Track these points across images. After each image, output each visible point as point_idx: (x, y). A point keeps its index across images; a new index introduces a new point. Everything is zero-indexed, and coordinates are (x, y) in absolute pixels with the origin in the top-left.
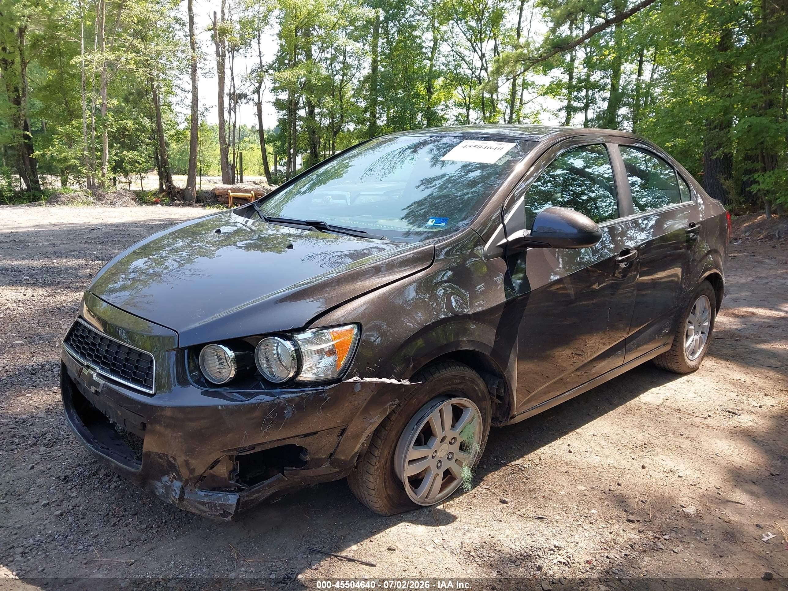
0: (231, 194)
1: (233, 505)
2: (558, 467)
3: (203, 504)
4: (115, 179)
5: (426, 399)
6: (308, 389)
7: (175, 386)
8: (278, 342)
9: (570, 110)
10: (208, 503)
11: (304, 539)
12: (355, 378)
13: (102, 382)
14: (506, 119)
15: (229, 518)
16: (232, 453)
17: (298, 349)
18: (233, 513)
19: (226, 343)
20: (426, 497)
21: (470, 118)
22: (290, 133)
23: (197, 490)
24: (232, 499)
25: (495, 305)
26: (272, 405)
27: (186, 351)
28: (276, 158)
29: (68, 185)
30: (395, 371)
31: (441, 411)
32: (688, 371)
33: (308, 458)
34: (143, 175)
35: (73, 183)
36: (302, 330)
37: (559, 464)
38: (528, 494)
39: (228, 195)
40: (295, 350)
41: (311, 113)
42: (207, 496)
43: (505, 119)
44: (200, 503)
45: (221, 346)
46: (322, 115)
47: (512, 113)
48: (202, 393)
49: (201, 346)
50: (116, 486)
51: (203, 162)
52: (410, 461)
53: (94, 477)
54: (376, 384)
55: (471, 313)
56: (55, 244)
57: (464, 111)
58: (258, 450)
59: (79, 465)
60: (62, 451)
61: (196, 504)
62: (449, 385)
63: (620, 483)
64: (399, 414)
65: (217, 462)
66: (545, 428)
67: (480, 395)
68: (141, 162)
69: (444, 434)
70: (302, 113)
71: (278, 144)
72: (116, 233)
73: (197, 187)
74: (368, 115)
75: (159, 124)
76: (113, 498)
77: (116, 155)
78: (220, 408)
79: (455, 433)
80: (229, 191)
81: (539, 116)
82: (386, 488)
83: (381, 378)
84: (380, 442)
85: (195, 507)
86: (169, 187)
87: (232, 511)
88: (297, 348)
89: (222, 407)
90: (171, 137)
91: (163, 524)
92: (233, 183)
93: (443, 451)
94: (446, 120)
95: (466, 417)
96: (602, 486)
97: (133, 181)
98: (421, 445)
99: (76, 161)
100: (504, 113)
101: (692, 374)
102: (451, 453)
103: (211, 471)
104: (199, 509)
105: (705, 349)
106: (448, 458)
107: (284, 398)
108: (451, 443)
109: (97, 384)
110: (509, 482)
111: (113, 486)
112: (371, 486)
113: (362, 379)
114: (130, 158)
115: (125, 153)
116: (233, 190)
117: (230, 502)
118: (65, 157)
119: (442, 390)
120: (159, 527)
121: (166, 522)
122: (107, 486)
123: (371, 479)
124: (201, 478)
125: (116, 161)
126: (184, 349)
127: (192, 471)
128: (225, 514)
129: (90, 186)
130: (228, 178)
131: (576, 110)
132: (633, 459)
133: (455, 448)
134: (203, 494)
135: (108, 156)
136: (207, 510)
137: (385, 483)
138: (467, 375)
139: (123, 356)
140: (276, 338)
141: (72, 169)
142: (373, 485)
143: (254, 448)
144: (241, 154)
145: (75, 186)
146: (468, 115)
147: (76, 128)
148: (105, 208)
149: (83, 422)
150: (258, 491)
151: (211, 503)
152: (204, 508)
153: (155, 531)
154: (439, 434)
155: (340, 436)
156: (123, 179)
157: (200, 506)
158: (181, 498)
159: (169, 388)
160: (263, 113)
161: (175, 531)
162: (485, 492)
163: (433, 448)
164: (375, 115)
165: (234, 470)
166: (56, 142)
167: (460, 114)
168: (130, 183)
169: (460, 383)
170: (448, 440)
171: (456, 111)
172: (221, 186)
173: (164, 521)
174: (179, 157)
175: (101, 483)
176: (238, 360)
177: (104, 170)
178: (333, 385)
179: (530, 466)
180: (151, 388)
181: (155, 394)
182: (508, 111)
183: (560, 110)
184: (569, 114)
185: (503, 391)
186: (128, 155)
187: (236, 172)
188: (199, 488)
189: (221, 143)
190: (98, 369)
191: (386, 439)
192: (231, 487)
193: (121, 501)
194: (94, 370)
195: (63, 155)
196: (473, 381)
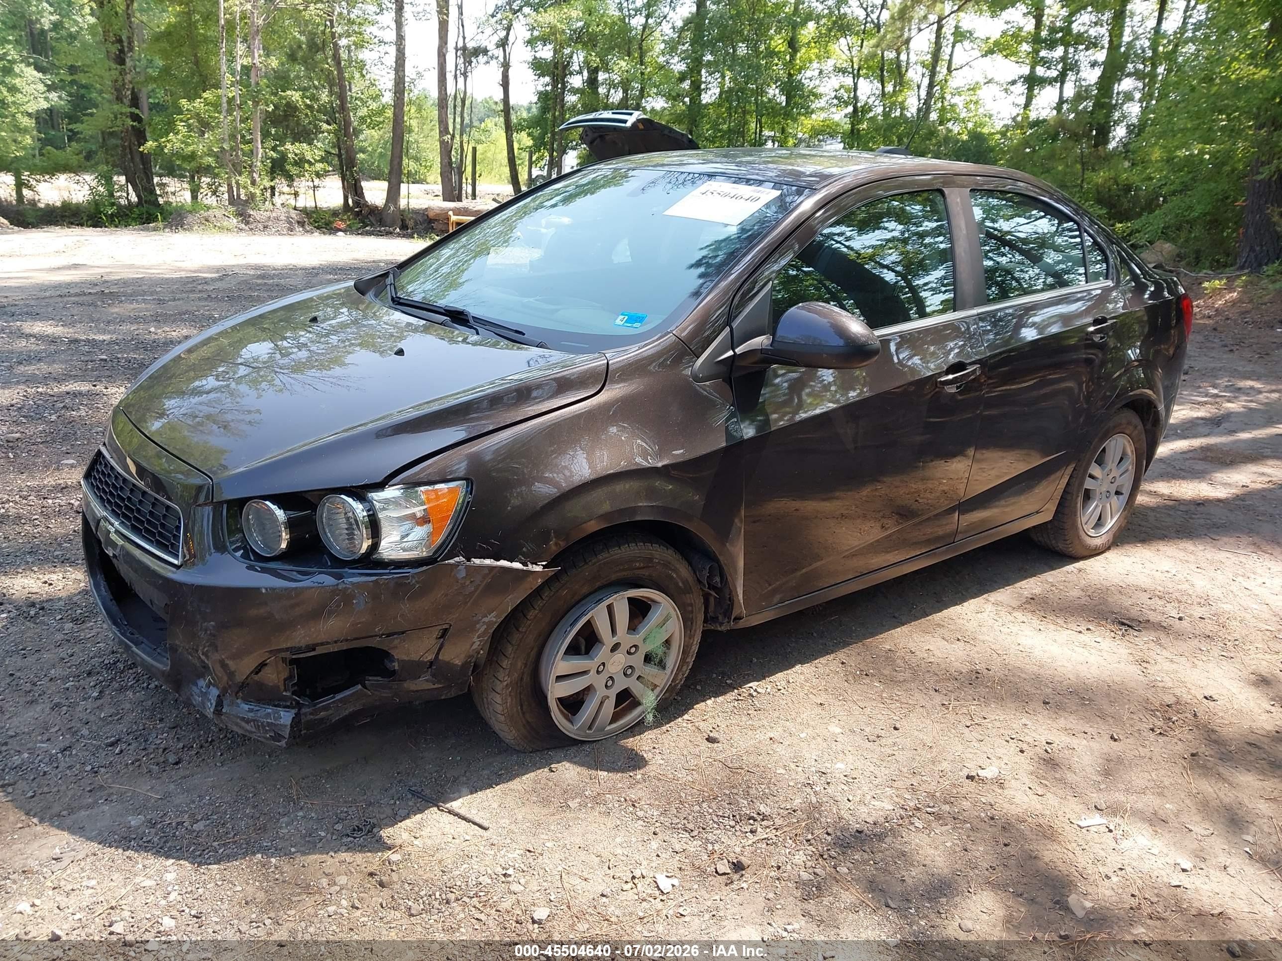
0: (454, 218)
1: (286, 726)
2: (811, 696)
3: (248, 721)
4: (273, 188)
5: (585, 590)
6: (387, 571)
7: (210, 555)
8: (344, 502)
9: (1032, 82)
10: (254, 721)
11: (398, 779)
12: (457, 559)
13: (120, 542)
14: (922, 97)
15: (283, 743)
16: (283, 655)
17: (373, 515)
18: (287, 736)
19: (275, 499)
20: (590, 728)
21: (859, 93)
22: (554, 115)
23: (239, 701)
24: (286, 717)
25: (709, 451)
26: (335, 591)
27: (225, 506)
28: (531, 157)
29: (200, 197)
30: (524, 549)
31: (610, 608)
32: (1086, 553)
33: (396, 666)
34: (317, 182)
35: (206, 195)
36: (380, 486)
37: (814, 691)
38: (750, 733)
39: (448, 219)
40: (369, 516)
41: (592, 82)
42: (251, 710)
43: (919, 96)
44: (243, 719)
45: (267, 503)
46: (612, 85)
47: (931, 86)
48: (247, 568)
49: (242, 502)
50: (156, 686)
51: (417, 159)
52: (558, 677)
53: (130, 671)
54: (491, 568)
55: (660, 465)
56: (160, 300)
57: (849, 81)
58: (319, 651)
59: (113, 652)
60: (95, 631)
61: (238, 720)
62: (624, 570)
63: (898, 726)
64: (540, 610)
65: (263, 665)
66: (815, 635)
67: (681, 584)
68: (313, 161)
69: (615, 640)
70: (576, 81)
71: (537, 132)
72: (259, 281)
73: (403, 203)
74: (686, 85)
75: (342, 97)
76: (150, 703)
77: (274, 149)
78: (264, 591)
79: (637, 638)
80: (451, 213)
81: (978, 92)
82: (524, 713)
83: (498, 560)
84: (510, 649)
85: (237, 724)
86: (357, 204)
87: (286, 733)
88: (371, 512)
89: (266, 589)
90: (362, 120)
91: (207, 745)
92: (460, 199)
93: (617, 663)
94: (818, 96)
95: (654, 617)
96: (868, 729)
97: (301, 191)
98: (579, 654)
99: (210, 159)
100: (919, 87)
101: (1092, 559)
102: (631, 667)
103: (256, 677)
104: (241, 727)
105: (1122, 520)
106: (625, 674)
107: (352, 584)
108: (629, 653)
109: (114, 545)
110: (727, 712)
111: (152, 686)
112: (499, 709)
113: (469, 560)
114: (296, 155)
115: (288, 146)
116: (457, 212)
117: (282, 721)
118: (193, 152)
119: (614, 577)
120: (201, 747)
121: (213, 741)
122: (145, 685)
123: (498, 699)
124: (243, 686)
125: (273, 161)
126: (221, 503)
127: (231, 675)
128: (278, 737)
129: (232, 201)
130: (452, 193)
131: (1043, 82)
132: (936, 691)
133: (637, 660)
134: (246, 707)
135: (261, 151)
136: (254, 730)
137: (522, 706)
138: (658, 556)
139: (147, 508)
140: (343, 496)
141: (207, 170)
142: (501, 708)
143: (314, 650)
144: (474, 149)
145: (209, 199)
146: (855, 89)
147: (212, 105)
148: (254, 237)
149: (112, 593)
150: (326, 708)
151: (258, 721)
152: (248, 727)
153: (194, 753)
154: (608, 640)
155: (440, 638)
156: (286, 189)
157: (243, 724)
158: (218, 711)
159: (203, 558)
160: (510, 82)
161: (221, 755)
162: (685, 725)
163: (598, 660)
164: (699, 87)
165: (291, 677)
166: (181, 126)
167: (842, 87)
168: (296, 194)
169: (643, 568)
170: (624, 648)
171: (835, 82)
172: (439, 204)
173: (210, 740)
174: (379, 150)
175: (137, 681)
176: (291, 524)
177: (255, 175)
178: (425, 568)
179: (768, 690)
180: (176, 556)
181: (181, 566)
182: (926, 81)
183: (1014, 83)
184: (1030, 89)
185: (718, 579)
186: (292, 149)
187: (464, 180)
188: (242, 698)
189: (440, 132)
190: (116, 524)
191: (518, 645)
192: (286, 701)
193: (159, 707)
194: (112, 525)
195: (191, 148)
196: (667, 565)
